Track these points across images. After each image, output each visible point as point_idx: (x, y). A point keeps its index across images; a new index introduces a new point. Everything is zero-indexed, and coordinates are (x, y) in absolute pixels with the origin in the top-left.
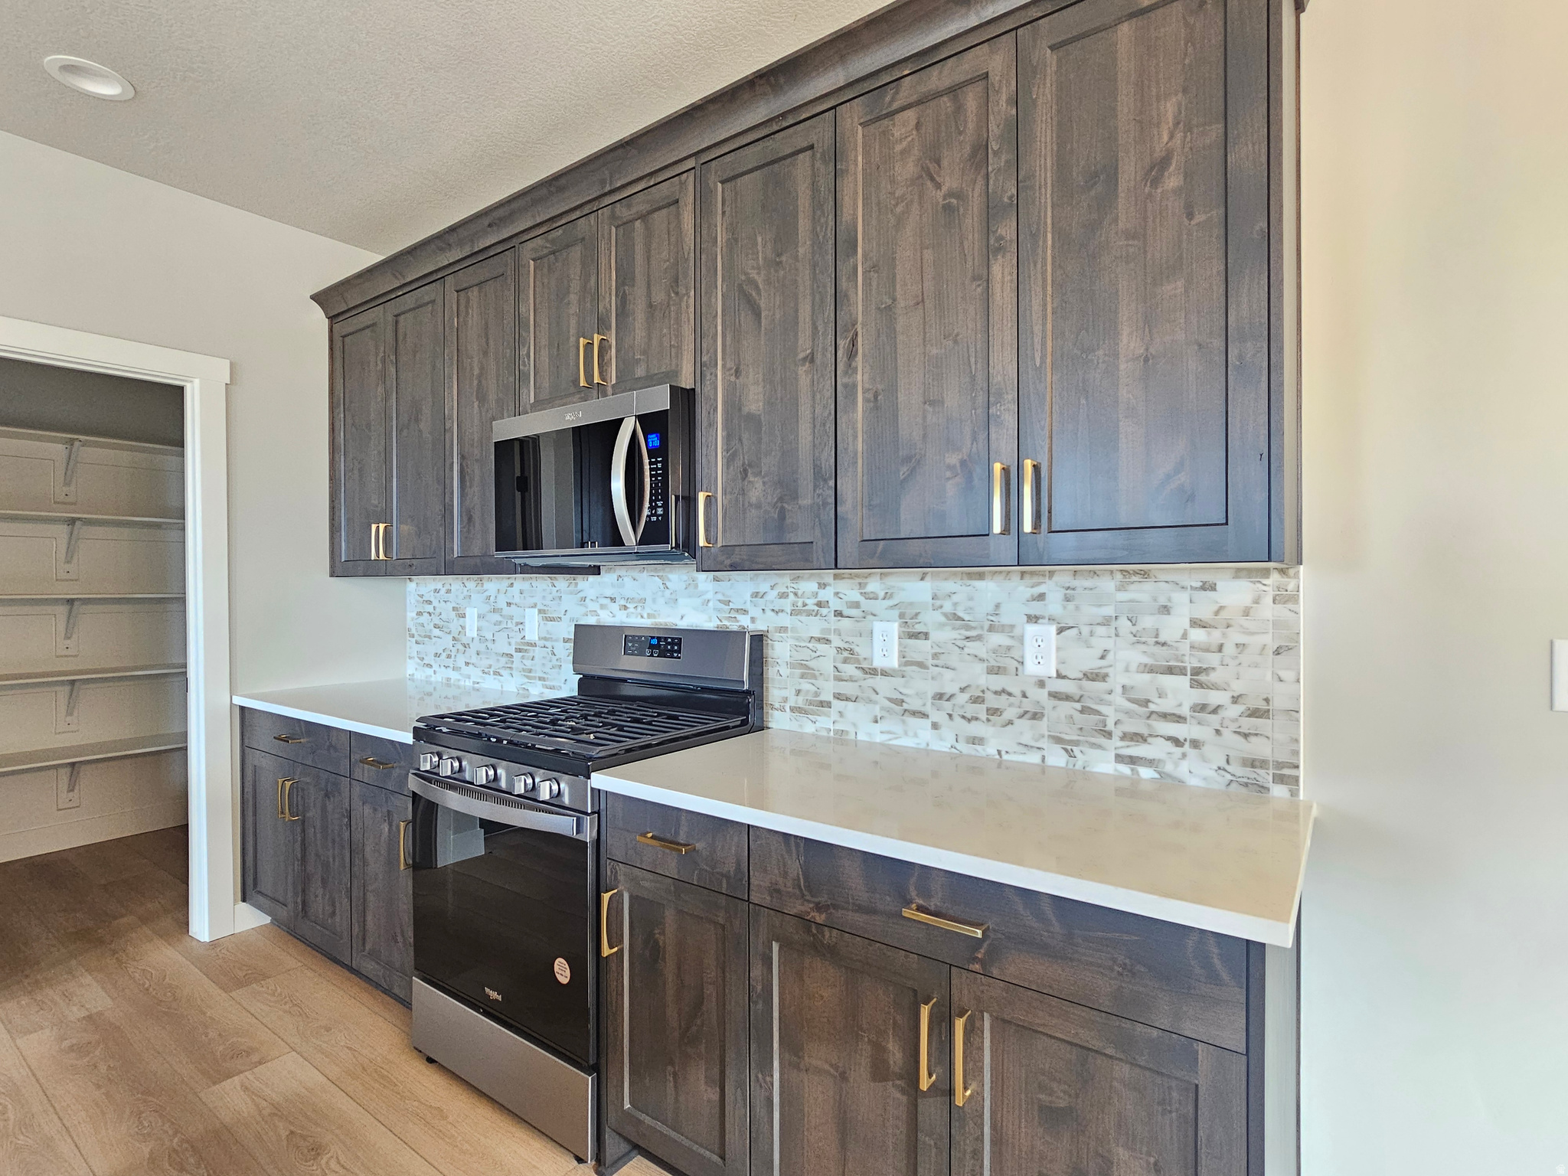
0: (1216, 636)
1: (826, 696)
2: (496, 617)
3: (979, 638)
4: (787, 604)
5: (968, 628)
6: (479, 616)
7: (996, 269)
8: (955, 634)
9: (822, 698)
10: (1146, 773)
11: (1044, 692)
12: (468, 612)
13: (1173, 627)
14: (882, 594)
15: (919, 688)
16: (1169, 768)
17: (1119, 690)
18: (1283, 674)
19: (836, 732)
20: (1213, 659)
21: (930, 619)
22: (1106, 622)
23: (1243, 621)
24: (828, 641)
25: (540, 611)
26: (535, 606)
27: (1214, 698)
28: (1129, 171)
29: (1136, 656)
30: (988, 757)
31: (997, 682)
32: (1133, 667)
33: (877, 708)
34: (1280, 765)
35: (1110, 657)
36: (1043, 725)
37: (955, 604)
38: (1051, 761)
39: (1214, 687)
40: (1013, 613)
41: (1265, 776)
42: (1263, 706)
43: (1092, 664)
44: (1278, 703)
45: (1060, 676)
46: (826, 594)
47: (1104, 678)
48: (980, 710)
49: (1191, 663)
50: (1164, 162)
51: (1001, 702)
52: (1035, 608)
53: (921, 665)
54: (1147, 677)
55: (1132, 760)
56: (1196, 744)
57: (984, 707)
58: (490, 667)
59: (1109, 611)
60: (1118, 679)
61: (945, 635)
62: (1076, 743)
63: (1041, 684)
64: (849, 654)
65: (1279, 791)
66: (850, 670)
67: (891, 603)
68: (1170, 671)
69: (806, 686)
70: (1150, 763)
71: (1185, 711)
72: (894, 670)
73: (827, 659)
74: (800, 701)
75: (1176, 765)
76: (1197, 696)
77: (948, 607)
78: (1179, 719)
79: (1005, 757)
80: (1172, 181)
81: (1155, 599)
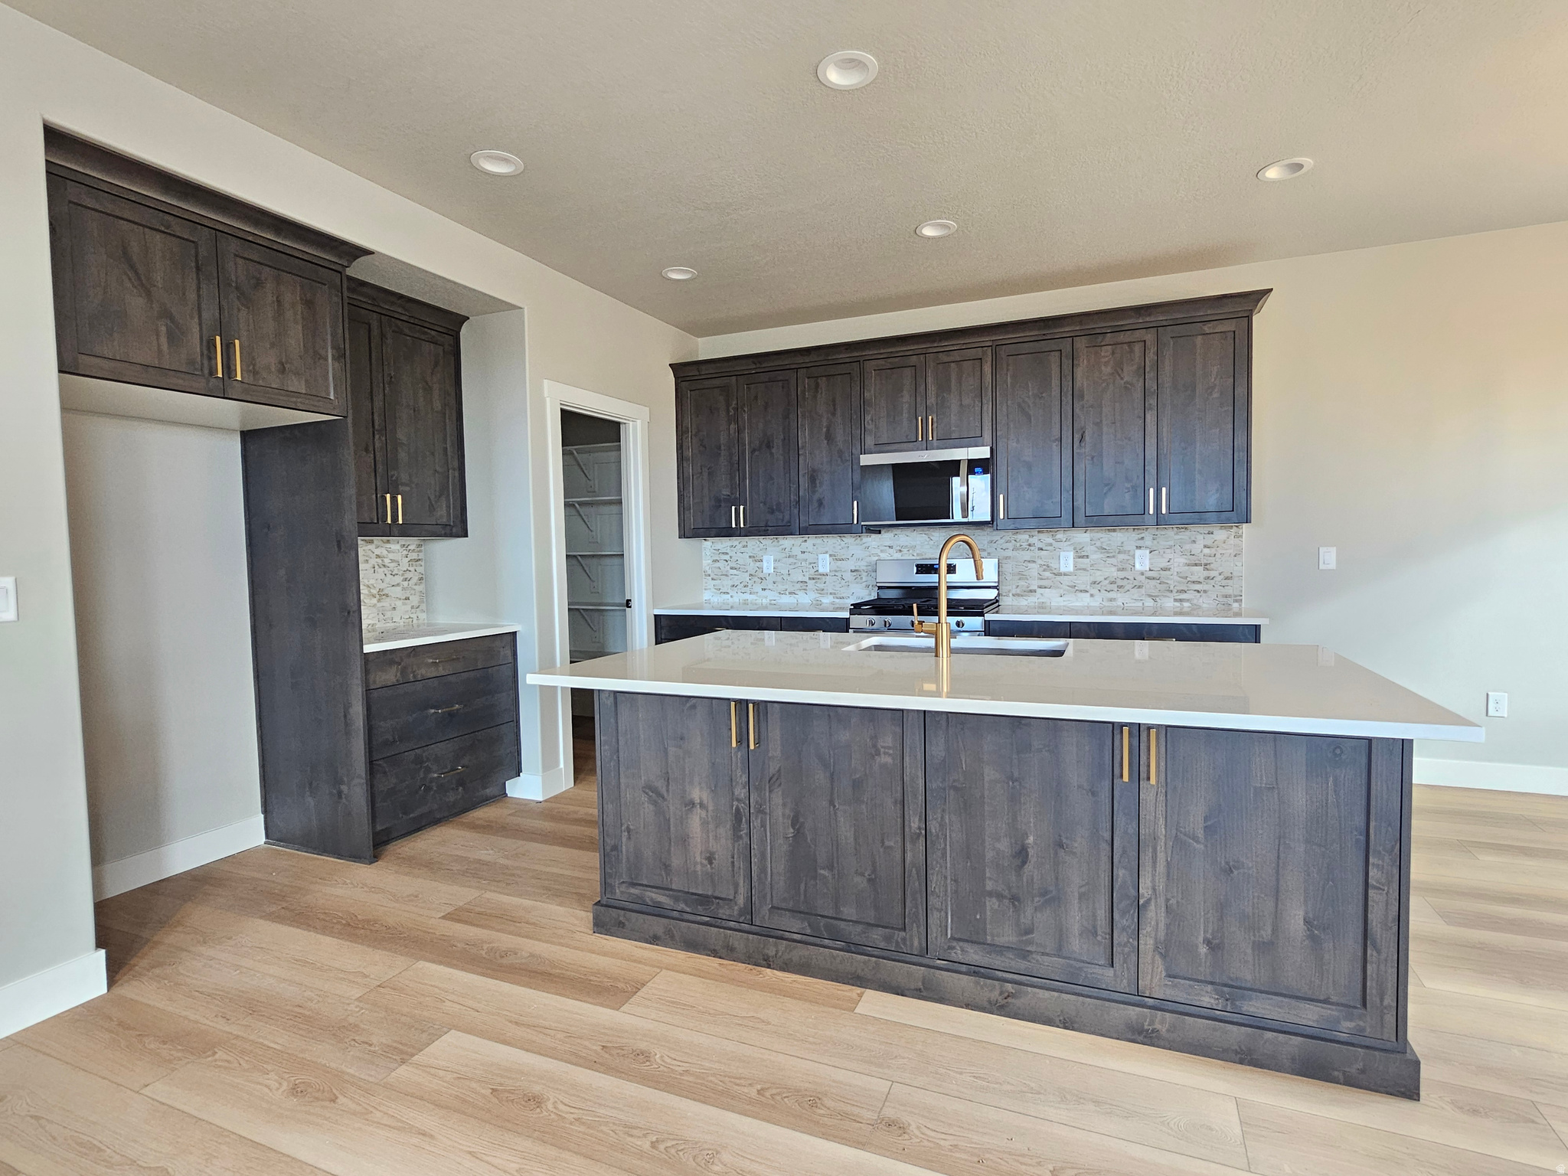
0: (1213, 551)
1: (1035, 587)
2: (792, 560)
3: (1114, 557)
4: (1010, 546)
5: (1108, 553)
6: (775, 561)
7: (1148, 416)
8: (1102, 556)
9: (1032, 588)
10: (1186, 604)
11: (1144, 577)
12: (765, 558)
13: (1197, 548)
14: (1065, 539)
15: (1083, 580)
16: (1195, 602)
17: (1176, 573)
18: (1237, 563)
19: (1039, 603)
20: (1212, 560)
21: (1089, 549)
22: (1170, 548)
23: (1223, 545)
24: (1034, 562)
25: (830, 556)
26: (827, 552)
27: (1212, 574)
28: (1199, 388)
29: (1183, 560)
30: (1117, 607)
31: (1122, 574)
32: (1181, 565)
33: (1062, 590)
34: (1236, 596)
35: (1172, 561)
36: (1143, 591)
37: (1102, 543)
38: (1146, 604)
39: (1213, 570)
40: (1130, 545)
41: (1230, 601)
42: (1230, 575)
43: (1164, 565)
44: (1234, 574)
45: (1150, 570)
46: (1031, 540)
47: (1169, 569)
48: (1114, 587)
49: (1203, 561)
50: (1213, 388)
51: (1125, 582)
52: (1140, 543)
53: (1085, 570)
54: (1187, 568)
55: (1181, 600)
56: (1205, 591)
57: (1116, 585)
58: (786, 590)
59: (1172, 543)
60: (1175, 569)
61: (1096, 556)
62: (1157, 596)
63: (1142, 574)
64: (1047, 567)
65: (1236, 605)
66: (1047, 574)
67: (1069, 543)
68: (1196, 565)
69: (1022, 583)
70: (1188, 600)
71: (1201, 580)
72: (1071, 573)
73: (1034, 570)
74: (1018, 591)
75: (1198, 600)
76: (1206, 574)
77: (1098, 544)
78: (1200, 583)
79: (1125, 605)
80: (1216, 395)
81: (1190, 538)
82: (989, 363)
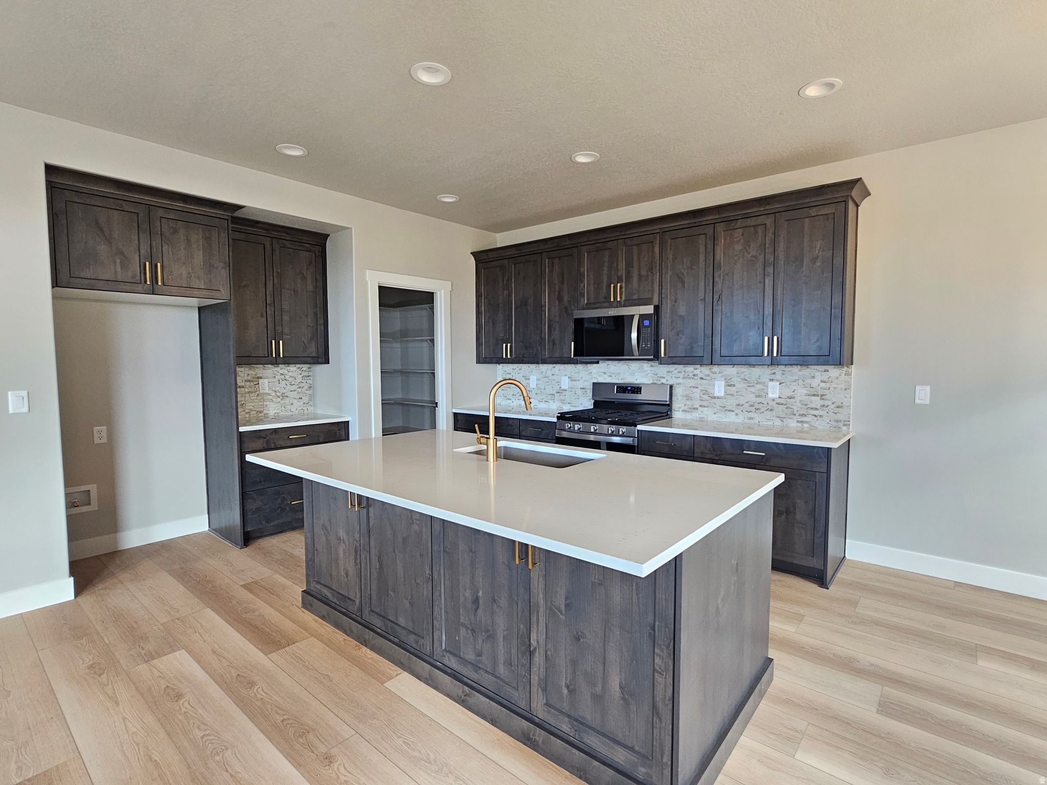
0: (828, 385)
1: (697, 406)
2: (546, 380)
3: (753, 386)
4: (681, 375)
5: (749, 383)
6: (537, 379)
7: (767, 281)
8: (744, 385)
9: (695, 406)
10: (806, 425)
11: (775, 403)
12: (531, 377)
13: (815, 383)
14: (718, 372)
15: (731, 403)
16: (813, 424)
17: (798, 401)
18: (847, 396)
19: (700, 418)
20: (827, 392)
21: (735, 380)
22: (795, 381)
23: (836, 381)
24: (697, 388)
25: (569, 378)
26: (566, 375)
27: (827, 403)
28: (806, 260)
29: (805, 391)
30: (755, 424)
31: (759, 400)
32: (803, 394)
33: (716, 409)
34: (845, 421)
35: (796, 391)
36: (773, 413)
37: (745, 375)
38: (776, 423)
39: (827, 400)
40: (765, 379)
41: (841, 425)
42: (841, 405)
43: (790, 394)
44: (845, 404)
45: (779, 398)
46: (696, 372)
47: (794, 398)
48: (753, 409)
49: (820, 393)
50: (817, 258)
51: (760, 406)
52: (772, 377)
53: (732, 395)
54: (807, 397)
55: (802, 422)
56: (821, 416)
57: (754, 408)
58: (543, 399)
59: (796, 378)
60: (798, 399)
61: (740, 386)
62: (784, 418)
63: (774, 400)
64: (706, 392)
65: (845, 428)
66: (706, 397)
67: (722, 375)
68: (814, 395)
69: (688, 403)
70: (807, 422)
71: (818, 407)
72: (722, 397)
73: (697, 393)
74: (686, 408)
75: (815, 423)
76: (822, 402)
77: (742, 376)
78: (816, 409)
79: (761, 423)
80: (818, 264)
81: (810, 374)
82: (658, 245)
